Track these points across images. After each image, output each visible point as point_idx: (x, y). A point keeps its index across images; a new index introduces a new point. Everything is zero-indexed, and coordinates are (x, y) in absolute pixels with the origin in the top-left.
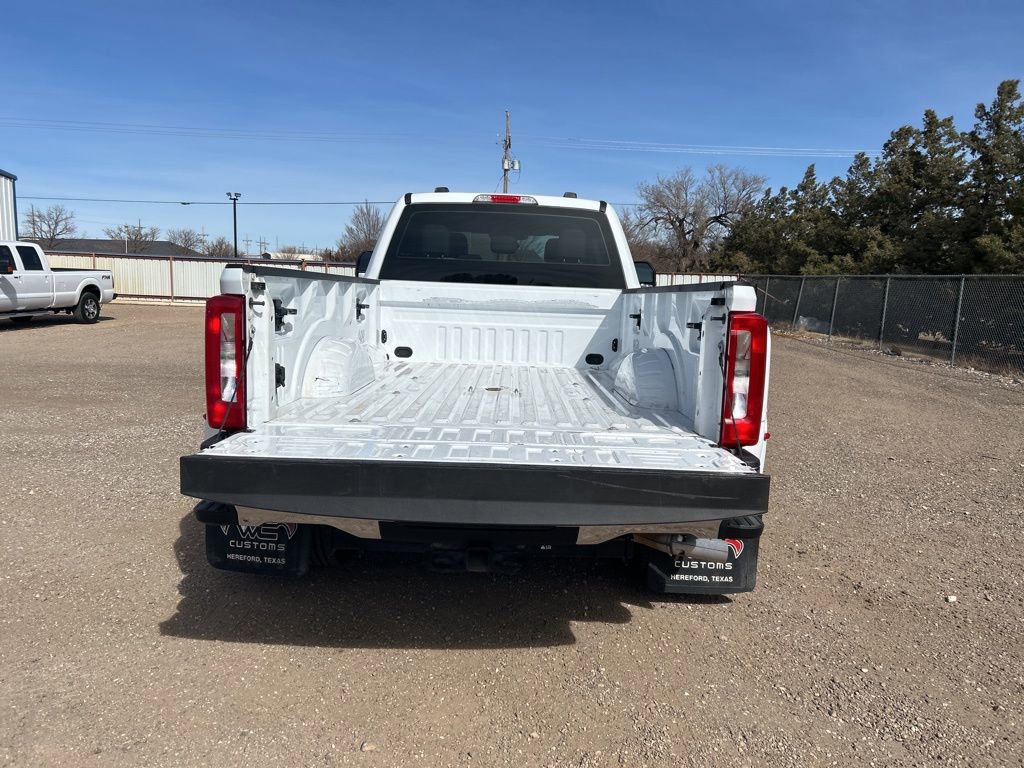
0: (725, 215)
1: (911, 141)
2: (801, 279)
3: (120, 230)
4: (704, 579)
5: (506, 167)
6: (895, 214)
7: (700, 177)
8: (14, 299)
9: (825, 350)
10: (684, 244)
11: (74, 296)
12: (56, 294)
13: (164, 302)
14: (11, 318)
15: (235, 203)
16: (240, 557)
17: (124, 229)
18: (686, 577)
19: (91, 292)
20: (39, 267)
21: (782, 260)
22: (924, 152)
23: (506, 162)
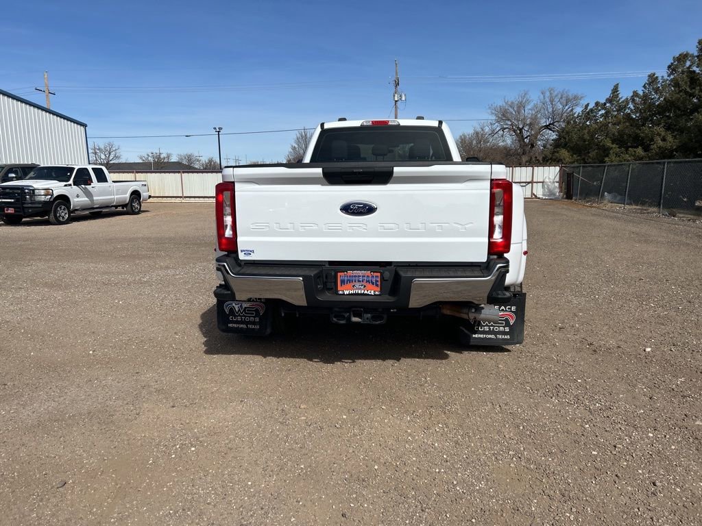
0: (553, 124)
1: (688, 63)
2: (605, 166)
3: (148, 155)
4: (493, 336)
5: (396, 99)
6: (677, 116)
7: (535, 98)
8: (92, 200)
9: (620, 215)
10: (523, 145)
11: (126, 198)
12: (116, 197)
13: (178, 200)
14: (90, 213)
15: (219, 134)
16: (235, 326)
17: (150, 155)
18: (482, 336)
19: (136, 195)
20: (106, 180)
21: (593, 154)
22: (697, 70)
23: (396, 95)
